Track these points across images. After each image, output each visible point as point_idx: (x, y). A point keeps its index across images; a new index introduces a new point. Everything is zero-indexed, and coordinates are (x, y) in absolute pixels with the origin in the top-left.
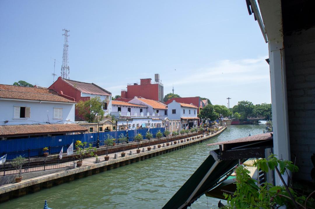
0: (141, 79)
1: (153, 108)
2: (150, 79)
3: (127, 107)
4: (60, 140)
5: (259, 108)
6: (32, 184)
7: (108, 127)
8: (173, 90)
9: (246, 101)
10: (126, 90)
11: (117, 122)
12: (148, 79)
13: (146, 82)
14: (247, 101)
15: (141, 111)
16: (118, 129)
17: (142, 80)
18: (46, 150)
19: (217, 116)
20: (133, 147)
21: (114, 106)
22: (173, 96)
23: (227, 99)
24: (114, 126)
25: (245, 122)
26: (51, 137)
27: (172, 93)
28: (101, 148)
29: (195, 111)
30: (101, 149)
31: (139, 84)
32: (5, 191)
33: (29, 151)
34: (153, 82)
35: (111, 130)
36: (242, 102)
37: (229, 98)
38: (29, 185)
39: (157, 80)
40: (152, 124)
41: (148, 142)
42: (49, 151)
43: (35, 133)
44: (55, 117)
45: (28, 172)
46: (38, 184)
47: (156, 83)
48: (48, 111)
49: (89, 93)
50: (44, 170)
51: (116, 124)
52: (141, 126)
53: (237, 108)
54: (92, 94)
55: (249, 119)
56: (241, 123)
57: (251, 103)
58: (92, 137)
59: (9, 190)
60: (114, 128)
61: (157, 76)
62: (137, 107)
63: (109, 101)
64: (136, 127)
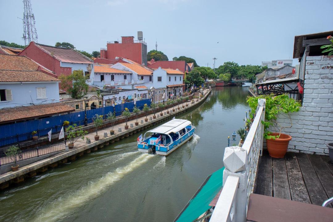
0: (122, 37)
1: (138, 75)
2: (133, 37)
3: (111, 75)
4: (48, 122)
5: (245, 70)
6: (29, 171)
7: (93, 103)
8: (156, 46)
9: (231, 62)
10: (106, 48)
11: (102, 96)
12: (130, 37)
13: (128, 40)
14: (233, 62)
15: (125, 78)
16: (104, 103)
17: (124, 38)
18: (34, 134)
19: (203, 82)
20: (120, 121)
21: (97, 74)
22: (156, 54)
23: (213, 59)
24: (99, 101)
25: (229, 83)
26: (39, 120)
27: (155, 50)
28: (89, 125)
29: (181, 77)
30: (90, 127)
31: (120, 41)
32: (5, 180)
33: (17, 136)
34: (136, 40)
35: (97, 105)
36: (228, 63)
37: (215, 59)
38: (27, 173)
39: (140, 38)
40: (138, 95)
41: (134, 115)
42: (38, 135)
43: (22, 118)
44: (39, 98)
45: (23, 160)
46: (35, 170)
47: (139, 42)
48: (30, 91)
49: (69, 63)
50: (38, 156)
51: (102, 99)
52: (127, 99)
53: (222, 69)
54: (72, 63)
55: (234, 80)
56: (225, 85)
57: (237, 64)
58: (79, 116)
59: (8, 180)
60: (100, 103)
61: (140, 34)
62: (121, 74)
63: (91, 70)
64: (122, 99)
